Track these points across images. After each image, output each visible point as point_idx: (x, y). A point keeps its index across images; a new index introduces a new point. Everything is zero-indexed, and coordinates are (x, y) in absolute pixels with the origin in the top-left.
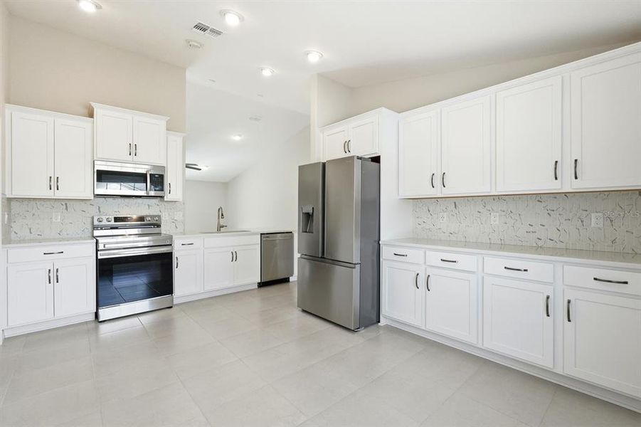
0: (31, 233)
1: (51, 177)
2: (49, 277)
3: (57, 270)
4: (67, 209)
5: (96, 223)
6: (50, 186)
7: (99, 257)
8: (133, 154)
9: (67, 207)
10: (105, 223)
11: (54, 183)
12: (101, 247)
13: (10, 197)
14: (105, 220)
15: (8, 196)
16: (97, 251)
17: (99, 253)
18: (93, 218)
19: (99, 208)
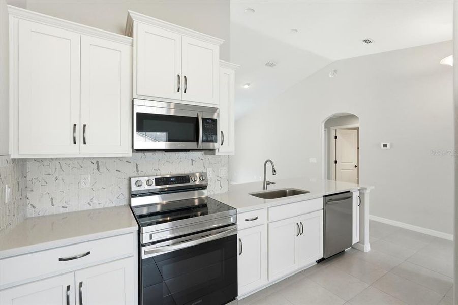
0: (53, 205)
1: (75, 125)
2: (68, 297)
3: (81, 284)
4: (98, 169)
5: (134, 188)
6: (74, 139)
7: (144, 257)
8: (182, 90)
9: (98, 166)
10: (145, 187)
11: (79, 133)
12: (146, 239)
13: (17, 157)
14: (144, 183)
15: (12, 157)
16: (140, 245)
17: (143, 249)
18: (130, 180)
19: (137, 165)
